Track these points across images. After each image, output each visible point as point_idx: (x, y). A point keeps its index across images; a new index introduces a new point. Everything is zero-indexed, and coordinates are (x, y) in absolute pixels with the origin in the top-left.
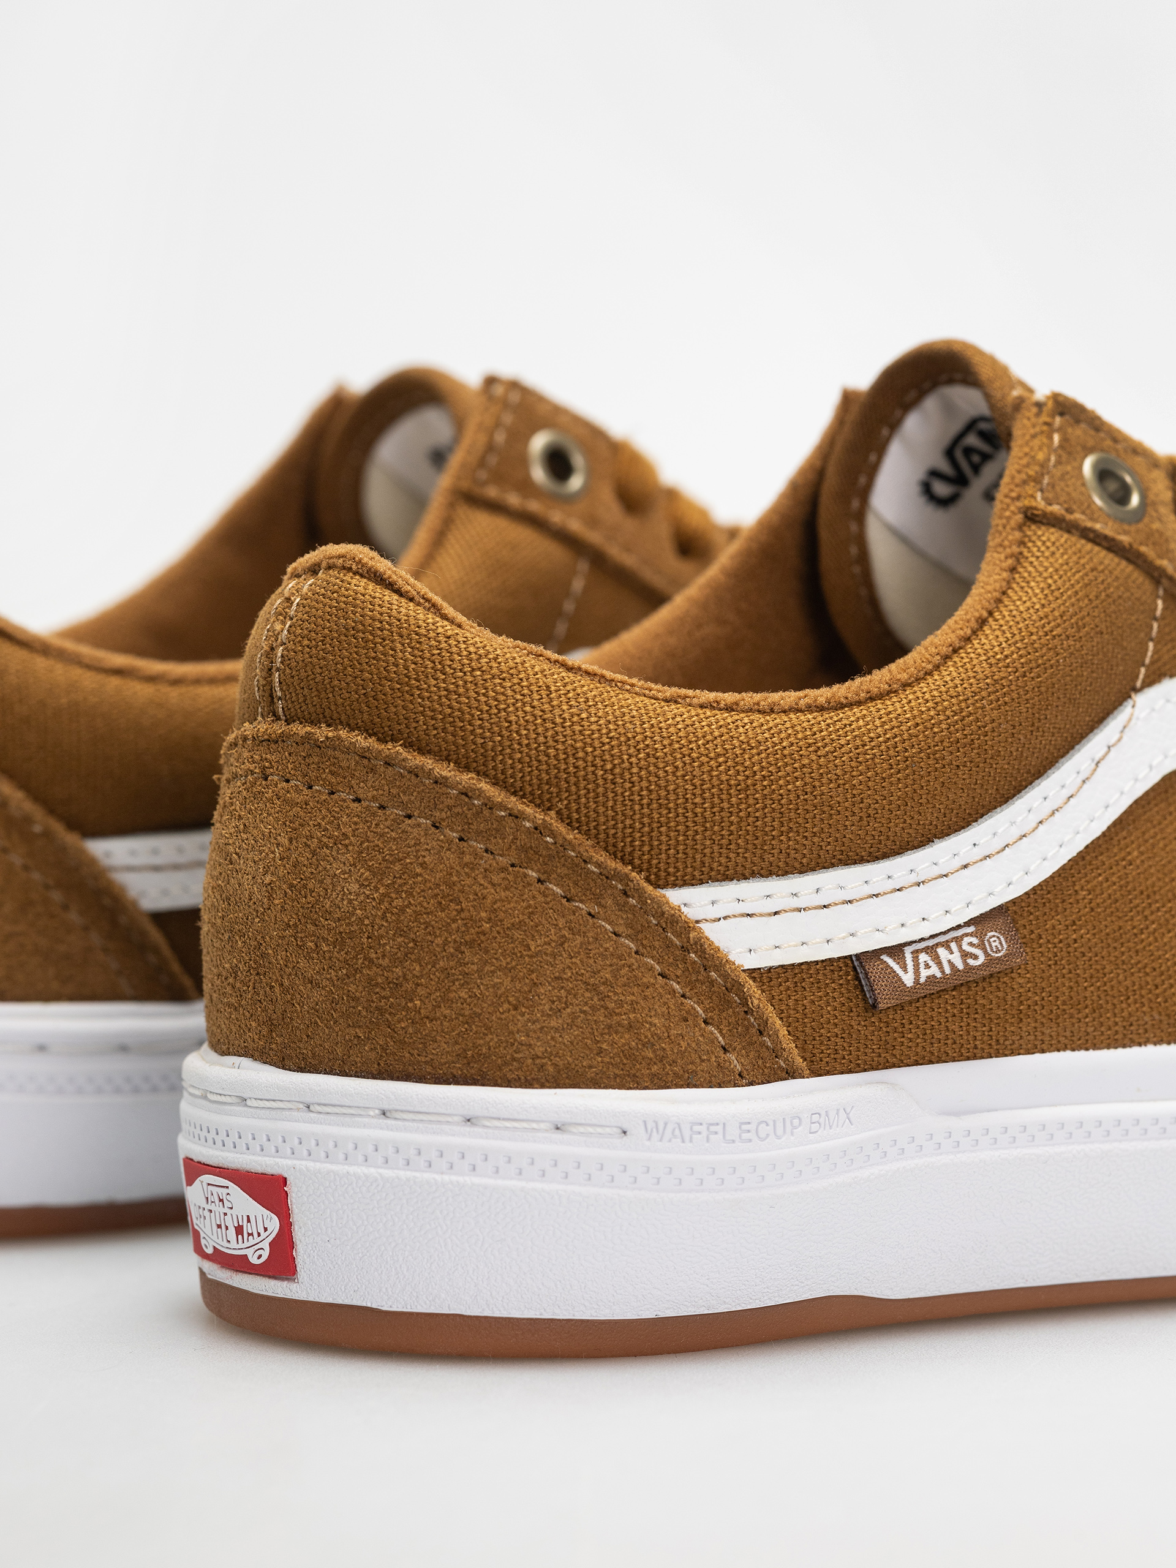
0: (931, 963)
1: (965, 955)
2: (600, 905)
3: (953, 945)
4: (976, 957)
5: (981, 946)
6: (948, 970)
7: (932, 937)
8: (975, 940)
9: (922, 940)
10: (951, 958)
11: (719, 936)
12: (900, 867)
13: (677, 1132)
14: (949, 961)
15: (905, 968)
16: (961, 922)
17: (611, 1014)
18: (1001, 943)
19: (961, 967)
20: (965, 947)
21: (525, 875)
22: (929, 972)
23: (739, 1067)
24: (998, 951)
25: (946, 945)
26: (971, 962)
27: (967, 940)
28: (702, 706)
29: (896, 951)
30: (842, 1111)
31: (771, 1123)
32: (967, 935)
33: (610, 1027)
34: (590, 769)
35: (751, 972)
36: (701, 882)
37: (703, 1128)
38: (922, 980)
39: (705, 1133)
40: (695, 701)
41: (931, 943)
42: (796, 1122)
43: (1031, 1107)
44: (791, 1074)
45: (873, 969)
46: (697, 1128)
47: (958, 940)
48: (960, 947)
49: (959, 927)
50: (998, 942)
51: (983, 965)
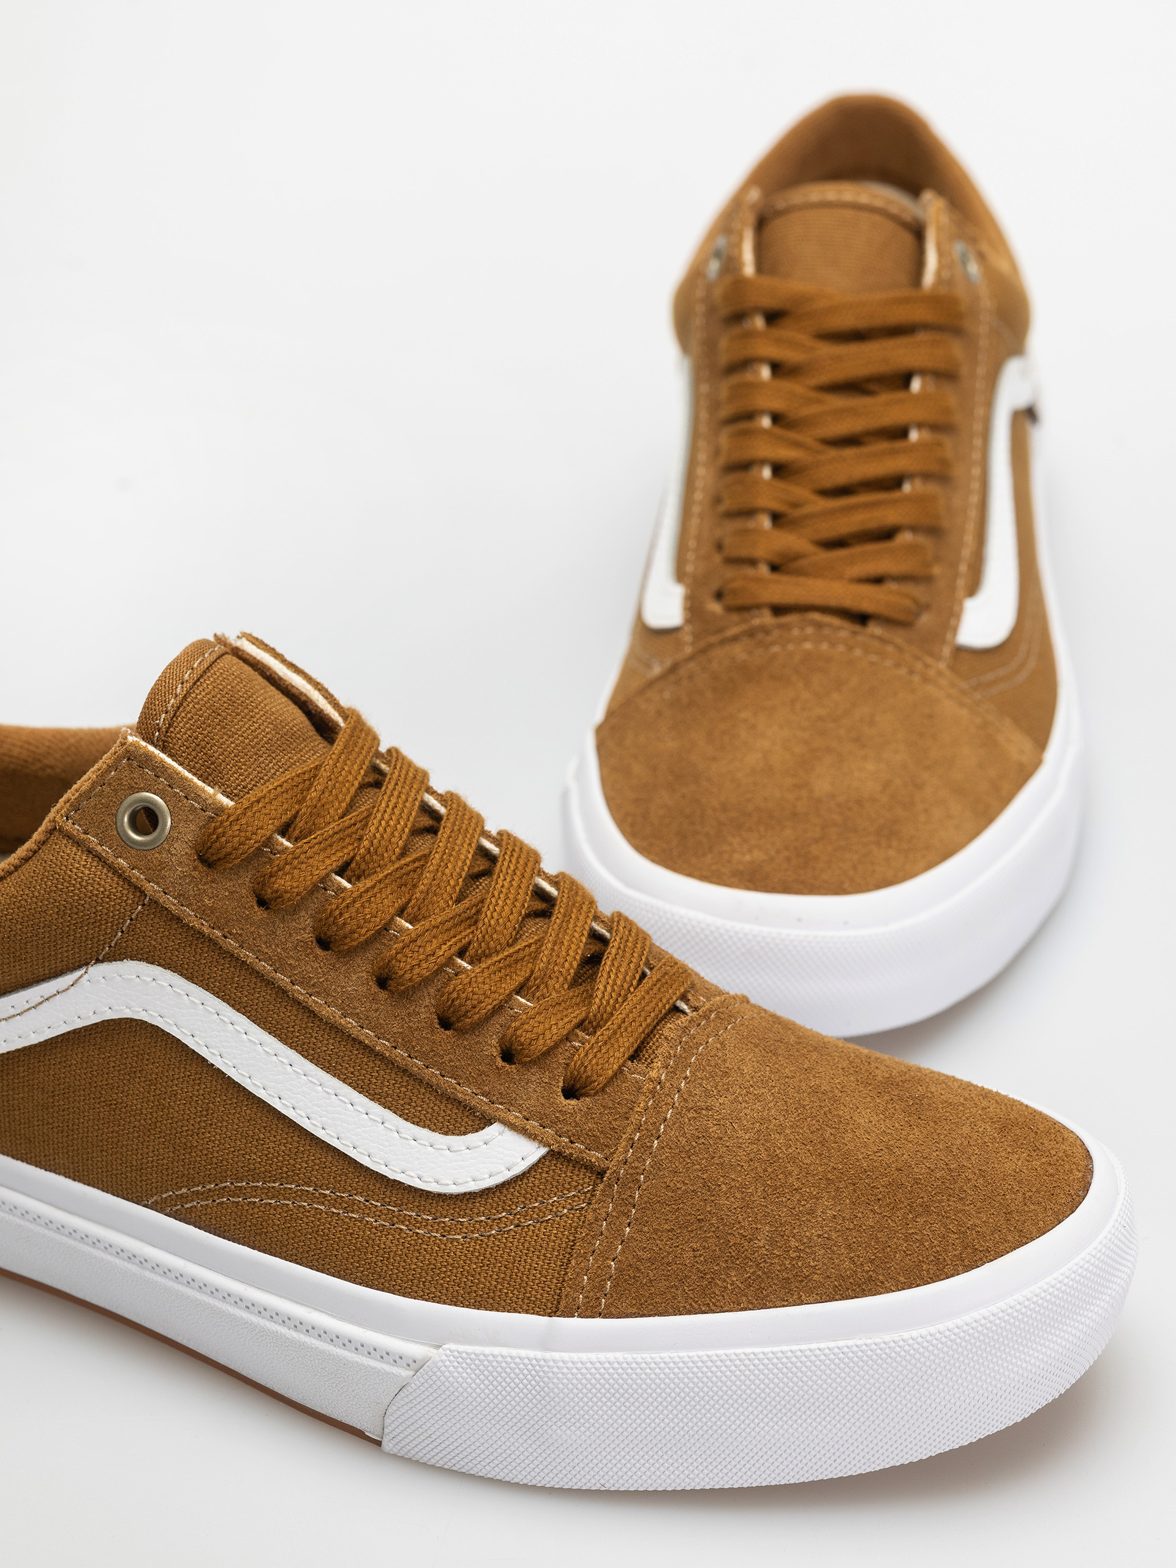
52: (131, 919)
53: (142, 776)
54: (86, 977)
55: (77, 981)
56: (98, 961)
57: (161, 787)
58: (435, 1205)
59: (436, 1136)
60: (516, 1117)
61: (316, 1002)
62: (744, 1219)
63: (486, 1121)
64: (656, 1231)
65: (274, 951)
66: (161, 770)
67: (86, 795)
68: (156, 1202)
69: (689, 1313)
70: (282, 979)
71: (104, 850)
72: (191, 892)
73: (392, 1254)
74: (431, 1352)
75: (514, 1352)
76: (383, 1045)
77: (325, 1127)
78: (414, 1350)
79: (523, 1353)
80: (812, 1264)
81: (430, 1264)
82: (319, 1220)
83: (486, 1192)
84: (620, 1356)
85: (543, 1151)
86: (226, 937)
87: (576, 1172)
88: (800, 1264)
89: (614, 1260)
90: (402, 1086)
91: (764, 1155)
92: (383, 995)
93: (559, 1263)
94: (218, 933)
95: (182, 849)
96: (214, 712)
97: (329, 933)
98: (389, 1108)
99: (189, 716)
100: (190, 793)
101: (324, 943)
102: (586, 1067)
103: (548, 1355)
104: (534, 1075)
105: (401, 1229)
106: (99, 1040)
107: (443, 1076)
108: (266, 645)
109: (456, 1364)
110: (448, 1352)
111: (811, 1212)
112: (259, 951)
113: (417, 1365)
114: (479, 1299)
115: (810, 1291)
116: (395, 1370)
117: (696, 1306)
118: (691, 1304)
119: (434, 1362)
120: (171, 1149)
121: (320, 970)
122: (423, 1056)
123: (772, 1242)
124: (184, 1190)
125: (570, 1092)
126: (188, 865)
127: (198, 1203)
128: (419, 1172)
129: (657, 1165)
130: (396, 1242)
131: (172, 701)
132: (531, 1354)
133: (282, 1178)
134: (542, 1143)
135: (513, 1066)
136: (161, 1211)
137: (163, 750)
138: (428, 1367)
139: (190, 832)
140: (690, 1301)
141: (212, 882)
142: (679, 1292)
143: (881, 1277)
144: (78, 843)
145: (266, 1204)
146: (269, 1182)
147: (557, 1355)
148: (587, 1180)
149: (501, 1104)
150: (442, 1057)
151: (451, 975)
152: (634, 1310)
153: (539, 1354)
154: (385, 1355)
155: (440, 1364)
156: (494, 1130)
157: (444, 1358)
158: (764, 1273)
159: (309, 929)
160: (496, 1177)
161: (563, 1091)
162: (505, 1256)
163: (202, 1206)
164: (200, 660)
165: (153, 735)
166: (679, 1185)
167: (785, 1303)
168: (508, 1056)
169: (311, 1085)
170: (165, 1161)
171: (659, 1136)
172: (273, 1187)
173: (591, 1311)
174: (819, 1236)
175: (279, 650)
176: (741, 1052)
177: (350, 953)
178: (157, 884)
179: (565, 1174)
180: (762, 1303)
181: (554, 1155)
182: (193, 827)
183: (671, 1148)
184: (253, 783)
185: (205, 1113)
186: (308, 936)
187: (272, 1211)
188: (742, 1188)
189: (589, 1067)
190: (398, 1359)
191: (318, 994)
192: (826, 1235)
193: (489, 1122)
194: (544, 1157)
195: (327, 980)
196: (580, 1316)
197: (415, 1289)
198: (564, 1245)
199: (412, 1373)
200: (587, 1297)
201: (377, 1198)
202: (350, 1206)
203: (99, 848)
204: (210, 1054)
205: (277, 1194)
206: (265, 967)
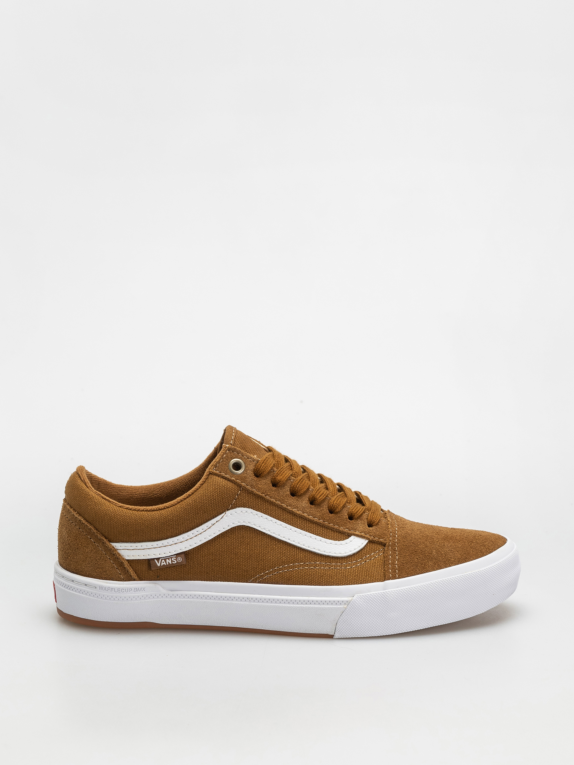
0: (164, 562)
1: (172, 561)
2: (99, 544)
3: (170, 559)
4: (174, 562)
5: (176, 560)
6: (168, 564)
7: (165, 557)
8: (175, 558)
9: (164, 557)
10: (169, 561)
11: (122, 553)
12: (160, 543)
13: (105, 589)
14: (168, 562)
15: (158, 563)
16: (173, 555)
17: (99, 565)
18: (181, 559)
19: (171, 563)
20: (173, 560)
21: (88, 537)
22: (163, 564)
23: (123, 578)
24: (180, 561)
25: (169, 559)
26: (173, 563)
27: (173, 558)
28: (125, 508)
29: (158, 559)
30: (142, 588)
31: (125, 590)
32: (174, 557)
33: (98, 567)
34: (99, 519)
35: (127, 560)
36: (119, 542)
37: (110, 589)
38: (162, 565)
39: (110, 590)
40: (125, 507)
41: (165, 558)
42: (131, 590)
43: (178, 591)
44: (134, 580)
45: (151, 562)
46: (109, 589)
47: (171, 558)
48: (171, 559)
49: (172, 555)
50: (180, 559)
51: (176, 563)
52: (237, 495)
53: (234, 454)
54: (226, 515)
55: (223, 517)
56: (228, 510)
57: (240, 456)
58: (340, 560)
60: (358, 533)
62: (427, 549)
63: (349, 536)
64: (405, 556)
65: (280, 498)
66: (239, 452)
67: (218, 462)
69: (421, 574)
70: (284, 505)
71: (227, 476)
72: (254, 484)
73: (332, 575)
74: (350, 599)
76: (316, 519)
77: (304, 544)
78: (346, 599)
81: (344, 575)
83: (354, 554)
85: (367, 541)
86: (266, 496)
87: (378, 544)
88: (446, 557)
89: (396, 565)
90: (323, 531)
92: (313, 506)
93: (381, 568)
94: (264, 495)
95: (250, 473)
97: (294, 491)
101: (293, 494)
104: (359, 522)
106: (229, 535)
107: (335, 525)
109: (360, 599)
110: (357, 596)
111: (444, 545)
112: (276, 498)
113: (348, 602)
114: (361, 581)
118: (421, 572)
119: (354, 600)
120: (257, 562)
121: (294, 502)
122: (327, 521)
123: (437, 553)
124: (262, 574)
125: (370, 525)
126: (252, 477)
127: (267, 576)
128: (335, 552)
129: (399, 540)
133: (294, 562)
134: (367, 538)
135: (353, 520)
136: (255, 582)
138: (352, 602)
139: (252, 467)
140: (421, 571)
141: (260, 481)
144: (219, 476)
145: (290, 571)
146: (290, 564)
148: (381, 547)
149: (352, 530)
150: (333, 520)
152: (406, 576)
154: (338, 603)
155: (355, 600)
156: (352, 538)
157: (356, 598)
158: (438, 561)
159: (289, 491)
160: (357, 550)
161: (368, 525)
163: (269, 577)
166: (407, 544)
167: (446, 567)
168: (351, 518)
169: (298, 534)
170: (256, 566)
171: (397, 534)
173: (394, 578)
174: (449, 550)
177: (301, 496)
178: (245, 483)
179: (374, 546)
180: (441, 568)
181: (370, 542)
183: (401, 536)
185: (266, 549)
186: (289, 493)
187: (292, 572)
188: (423, 543)
189: (373, 519)
190: (341, 603)
191: (295, 508)
195: (296, 504)
196: (391, 580)
197: (342, 583)
199: (345, 607)
201: (323, 562)
202: (316, 566)
203: (225, 476)
204: (266, 531)
206: (278, 503)
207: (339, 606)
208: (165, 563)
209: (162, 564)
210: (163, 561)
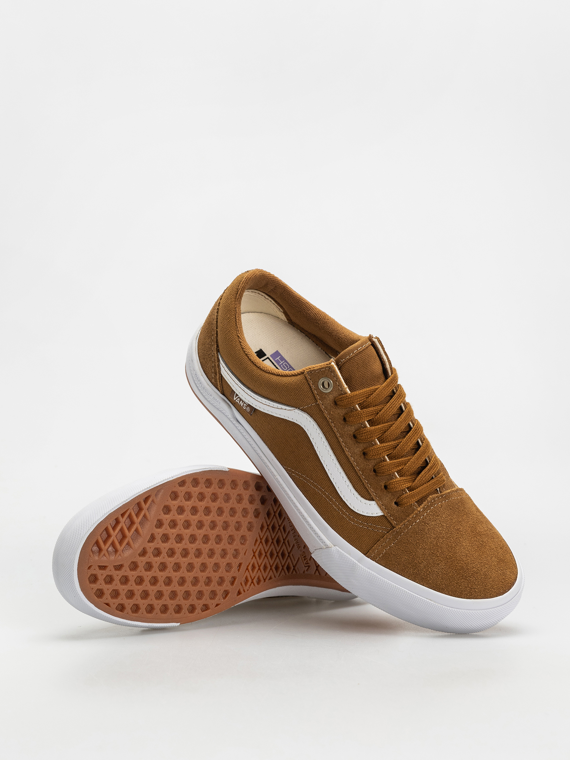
52: (311, 405)
53: (330, 374)
54: (295, 410)
55: (291, 410)
56: (299, 409)
57: (334, 380)
59: (359, 497)
60: (380, 503)
61: (346, 449)
62: (421, 557)
64: (399, 549)
65: (342, 432)
66: (336, 376)
68: (286, 468)
69: (396, 573)
70: (341, 440)
72: (329, 408)
73: (335, 517)
74: (332, 546)
75: (351, 558)
76: (357, 468)
78: (328, 542)
79: (353, 559)
80: (431, 577)
81: (342, 525)
82: (322, 498)
83: (364, 516)
84: (375, 574)
86: (332, 422)
87: (388, 523)
88: (428, 576)
89: (386, 550)
90: (357, 480)
91: (435, 543)
92: (363, 457)
93: (372, 543)
94: (330, 420)
95: (332, 396)
96: (357, 364)
97: (357, 436)
98: (351, 483)
99: (350, 363)
100: (340, 385)
101: (355, 437)
102: (403, 500)
103: (358, 564)
104: (390, 495)
105: (340, 513)
107: (368, 483)
108: (382, 344)
109: (337, 552)
110: (337, 548)
111: (438, 564)
112: (338, 430)
113: (328, 547)
114: (349, 540)
115: (427, 584)
116: (321, 544)
117: (399, 572)
119: (331, 549)
121: (351, 443)
122: (365, 476)
123: (425, 567)
124: (293, 470)
125: (396, 503)
126: (331, 402)
128: (351, 502)
129: (408, 533)
130: (337, 515)
131: (348, 357)
132: (355, 561)
133: (318, 483)
134: (383, 512)
135: (386, 490)
137: (339, 369)
139: (335, 394)
141: (335, 409)
142: (396, 567)
143: (445, 590)
145: (311, 486)
147: (360, 565)
148: (389, 526)
149: (378, 498)
150: (370, 479)
151: (382, 460)
152: (384, 565)
153: (357, 562)
154: (321, 539)
155: (333, 550)
156: (373, 503)
157: (335, 549)
160: (367, 514)
161: (395, 502)
162: (361, 534)
163: (296, 477)
164: (360, 348)
165: (339, 363)
166: (410, 540)
168: (386, 487)
171: (412, 526)
172: (315, 484)
173: (373, 559)
174: (436, 571)
175: (384, 347)
176: (445, 510)
177: (360, 443)
178: (321, 401)
179: (385, 522)
181: (385, 517)
182: (337, 393)
183: (413, 530)
184: (358, 386)
185: (307, 457)
186: (352, 433)
188: (425, 549)
189: (404, 501)
190: (324, 542)
192: (438, 572)
193: (373, 500)
194: (382, 515)
195: (351, 446)
196: (370, 559)
197: (336, 529)
198: (376, 539)
199: (325, 547)
200: (375, 555)
202: (331, 500)
203: (312, 385)
205: (315, 486)
206: (338, 435)
207: (320, 543)
208: (238, 402)
209: (237, 401)
210: (239, 399)
